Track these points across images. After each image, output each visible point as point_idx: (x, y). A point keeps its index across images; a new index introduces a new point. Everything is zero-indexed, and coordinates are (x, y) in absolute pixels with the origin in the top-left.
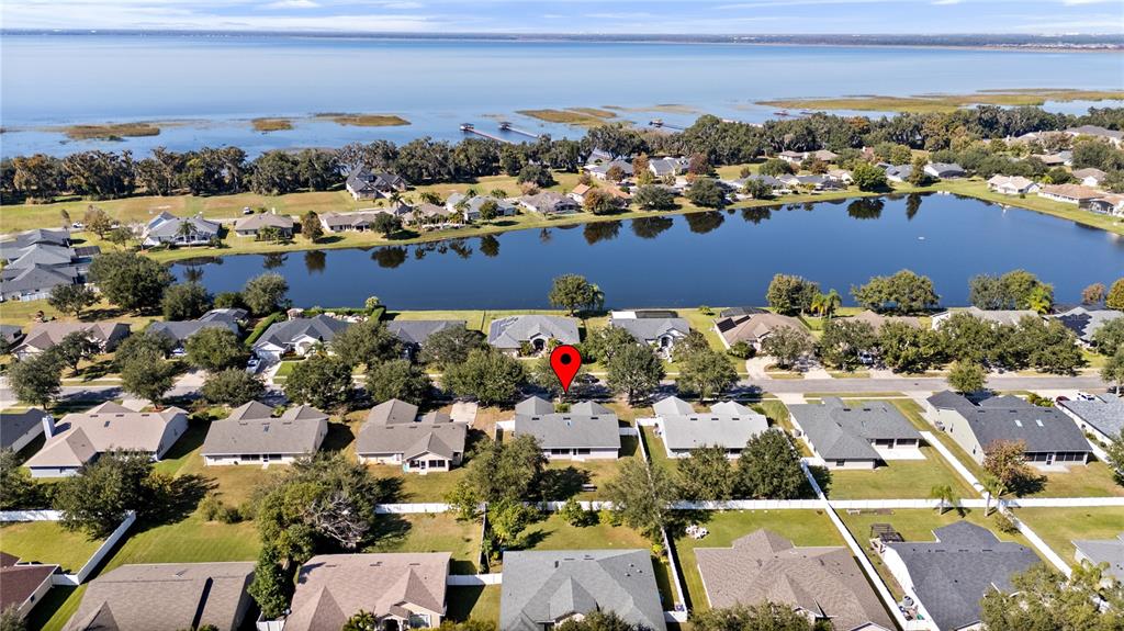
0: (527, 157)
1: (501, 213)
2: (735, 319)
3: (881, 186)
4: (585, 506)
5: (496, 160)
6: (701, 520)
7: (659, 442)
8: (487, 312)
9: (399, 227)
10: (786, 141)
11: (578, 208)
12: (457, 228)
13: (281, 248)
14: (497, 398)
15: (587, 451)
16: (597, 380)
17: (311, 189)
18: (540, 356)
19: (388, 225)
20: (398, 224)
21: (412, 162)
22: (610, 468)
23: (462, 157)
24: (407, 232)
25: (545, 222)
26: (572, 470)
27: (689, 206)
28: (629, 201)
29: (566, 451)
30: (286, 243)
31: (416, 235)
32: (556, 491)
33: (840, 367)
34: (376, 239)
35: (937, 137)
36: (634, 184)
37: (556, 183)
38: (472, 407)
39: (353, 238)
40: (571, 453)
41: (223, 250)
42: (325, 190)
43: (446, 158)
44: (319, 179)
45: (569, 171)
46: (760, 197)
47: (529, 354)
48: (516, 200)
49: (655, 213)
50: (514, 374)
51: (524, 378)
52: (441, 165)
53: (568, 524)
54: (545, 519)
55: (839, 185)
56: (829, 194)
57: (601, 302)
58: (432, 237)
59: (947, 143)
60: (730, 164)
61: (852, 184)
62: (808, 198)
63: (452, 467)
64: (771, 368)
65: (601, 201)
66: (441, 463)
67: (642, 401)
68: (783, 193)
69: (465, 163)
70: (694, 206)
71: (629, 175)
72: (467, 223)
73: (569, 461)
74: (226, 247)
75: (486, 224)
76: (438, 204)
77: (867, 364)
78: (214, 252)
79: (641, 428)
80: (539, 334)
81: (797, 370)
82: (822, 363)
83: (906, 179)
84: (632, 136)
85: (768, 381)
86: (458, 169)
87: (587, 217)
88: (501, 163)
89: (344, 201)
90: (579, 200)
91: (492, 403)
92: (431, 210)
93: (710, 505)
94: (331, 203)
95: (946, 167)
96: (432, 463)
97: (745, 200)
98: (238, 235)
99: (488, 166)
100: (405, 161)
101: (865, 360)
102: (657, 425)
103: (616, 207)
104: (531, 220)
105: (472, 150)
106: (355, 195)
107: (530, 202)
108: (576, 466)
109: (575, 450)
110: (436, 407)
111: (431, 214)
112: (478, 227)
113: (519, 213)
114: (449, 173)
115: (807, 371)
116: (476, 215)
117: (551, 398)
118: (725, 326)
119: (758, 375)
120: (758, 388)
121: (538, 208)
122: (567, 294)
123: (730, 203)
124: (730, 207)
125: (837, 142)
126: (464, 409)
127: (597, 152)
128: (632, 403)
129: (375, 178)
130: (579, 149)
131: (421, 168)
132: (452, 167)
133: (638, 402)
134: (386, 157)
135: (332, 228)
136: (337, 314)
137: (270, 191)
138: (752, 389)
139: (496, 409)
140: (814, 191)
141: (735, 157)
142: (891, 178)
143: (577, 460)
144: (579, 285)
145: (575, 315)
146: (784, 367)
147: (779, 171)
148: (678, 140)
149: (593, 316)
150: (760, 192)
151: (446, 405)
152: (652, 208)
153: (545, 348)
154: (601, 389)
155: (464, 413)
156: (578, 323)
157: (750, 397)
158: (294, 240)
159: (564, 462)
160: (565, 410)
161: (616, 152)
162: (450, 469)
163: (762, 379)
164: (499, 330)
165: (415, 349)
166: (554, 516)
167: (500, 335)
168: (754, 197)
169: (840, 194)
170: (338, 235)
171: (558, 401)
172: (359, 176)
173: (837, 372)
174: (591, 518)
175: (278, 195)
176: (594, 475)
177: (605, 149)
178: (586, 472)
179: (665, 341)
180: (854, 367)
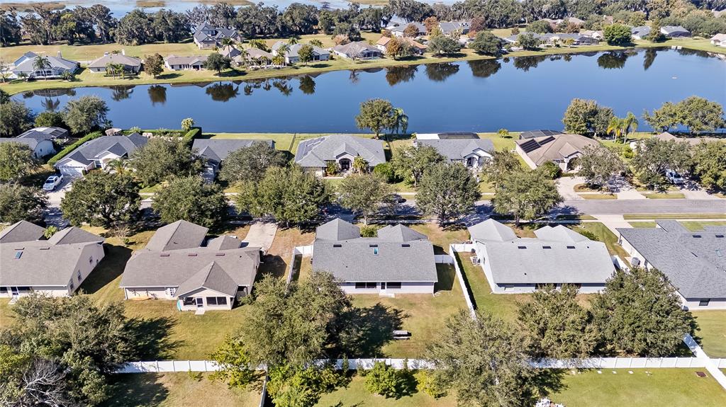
0: (341, 20)
1: (317, 58)
2: (538, 139)
3: (626, 41)
4: (397, 364)
5: (316, 22)
6: (550, 385)
7: (479, 272)
8: (297, 135)
9: (228, 66)
10: (544, 11)
11: (381, 55)
12: (279, 68)
13: (127, 82)
14: (296, 220)
15: (398, 285)
16: (404, 201)
17: (165, 41)
18: (345, 175)
19: (218, 64)
20: (227, 63)
21: (247, 21)
22: (425, 306)
23: (288, 18)
24: (236, 71)
25: (354, 65)
26: (379, 309)
27: (473, 55)
28: (424, 51)
29: (373, 285)
30: (131, 78)
31: (243, 73)
32: (360, 339)
33: (651, 187)
34: (209, 75)
35: (660, 9)
36: (426, 41)
37: (363, 39)
38: (272, 228)
39: (189, 74)
40: (379, 287)
41: (74, 83)
42: (177, 42)
43: (274, 18)
44: (171, 33)
45: (374, 31)
46: (529, 49)
47: (335, 173)
48: (330, 49)
49: (445, 60)
50: (316, 194)
51: (327, 198)
52: (270, 22)
53: (376, 395)
54: (346, 384)
55: (591, 41)
56: (584, 48)
57: (405, 125)
58: (258, 75)
59: (668, 14)
60: (500, 28)
61: (601, 41)
62: (568, 50)
63: (236, 304)
64: (581, 187)
65: (401, 48)
66: (222, 301)
67: (453, 222)
68: (548, 46)
69: (291, 23)
70: (477, 55)
71: (421, 34)
72: (288, 65)
73: (376, 296)
74: (79, 80)
75: (304, 66)
76: (265, 50)
77: (678, 184)
78: (67, 84)
79: (456, 253)
80: (345, 153)
81: (608, 190)
82: (631, 183)
83: (644, 38)
84: (423, 5)
85: (581, 202)
86: (284, 27)
87: (390, 62)
88: (319, 25)
89: (190, 49)
90: (383, 49)
91: (292, 225)
92: (259, 54)
93: (559, 364)
94: (179, 51)
95: (675, 29)
96: (211, 301)
97: (519, 52)
98: (92, 71)
99: (309, 26)
100: (241, 20)
101: (676, 180)
102: (473, 251)
103: (413, 54)
104: (343, 64)
105: (296, 13)
106: (199, 44)
107: (341, 50)
108: (385, 304)
109: (383, 284)
110: (232, 228)
111: (257, 56)
112: (297, 68)
113: (332, 59)
114: (277, 30)
115: (618, 191)
116: (296, 59)
117: (356, 218)
118: (528, 147)
119: (569, 195)
120: (573, 209)
121: (348, 55)
122: (373, 117)
123: (506, 53)
124: (504, 56)
125: (584, 11)
126: (263, 231)
127: (395, 19)
128: (443, 225)
129: (216, 32)
130: (381, 14)
131: (254, 26)
132: (279, 25)
133: (449, 224)
134: (226, 15)
135: (172, 67)
136: (154, 134)
137: (130, 42)
138: (566, 210)
139: (296, 231)
140: (572, 46)
141: (504, 23)
142: (633, 36)
143: (385, 295)
144: (384, 108)
145: (380, 138)
146: (594, 187)
147: (542, 30)
148: (460, 8)
149: (397, 139)
150: (530, 45)
151: (243, 226)
152: (443, 55)
153: (351, 168)
154: (408, 210)
155: (261, 236)
156: (383, 145)
157: (569, 218)
158: (139, 76)
159: (371, 297)
160: (371, 234)
161: (410, 18)
162: (233, 307)
163: (575, 200)
164: (306, 149)
165: (219, 166)
166: (357, 379)
167: (306, 154)
168: (525, 48)
169: (593, 47)
170: (177, 72)
171: (363, 224)
172: (203, 30)
173: (649, 192)
174: (406, 383)
175: (137, 45)
176: (406, 316)
177: (402, 15)
178: (397, 312)
179: (470, 161)
180: (665, 187)
